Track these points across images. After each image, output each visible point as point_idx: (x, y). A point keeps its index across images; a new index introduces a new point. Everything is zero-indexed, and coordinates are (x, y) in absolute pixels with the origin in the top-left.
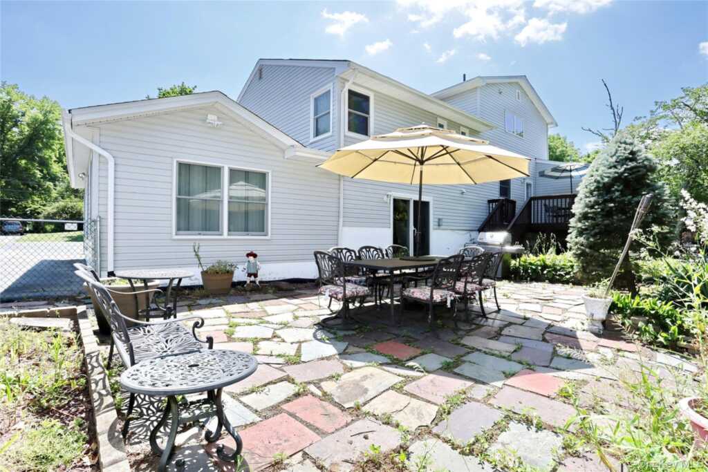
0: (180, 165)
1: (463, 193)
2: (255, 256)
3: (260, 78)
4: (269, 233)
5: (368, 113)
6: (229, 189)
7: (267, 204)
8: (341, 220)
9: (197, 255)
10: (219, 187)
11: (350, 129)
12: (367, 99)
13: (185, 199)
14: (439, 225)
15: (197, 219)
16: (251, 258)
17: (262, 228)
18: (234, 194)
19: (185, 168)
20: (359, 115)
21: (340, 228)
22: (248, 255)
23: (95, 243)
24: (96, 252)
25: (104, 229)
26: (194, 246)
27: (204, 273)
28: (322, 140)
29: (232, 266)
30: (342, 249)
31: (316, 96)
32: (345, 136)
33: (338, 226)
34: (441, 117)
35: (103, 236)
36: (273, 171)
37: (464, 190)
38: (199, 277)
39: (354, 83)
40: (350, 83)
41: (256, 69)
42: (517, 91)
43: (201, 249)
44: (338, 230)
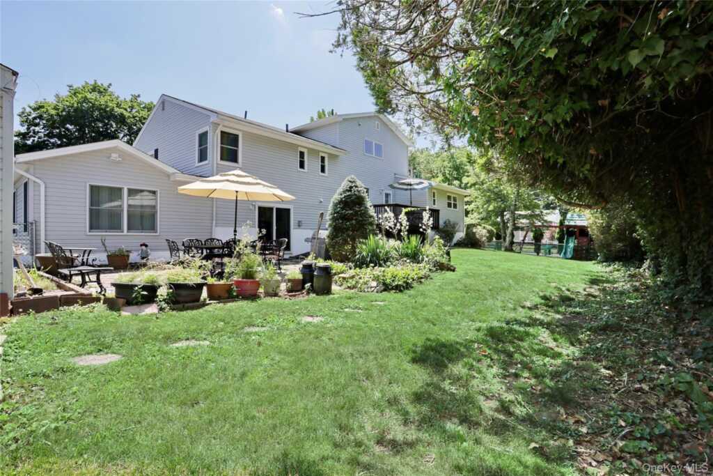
0: (92, 187)
1: (321, 202)
2: (146, 246)
3: (163, 109)
4: (158, 231)
5: (237, 147)
6: (128, 200)
7: (157, 212)
8: (214, 222)
9: (104, 245)
10: (121, 199)
11: (222, 159)
12: (236, 137)
13: (96, 209)
14: (299, 226)
15: (104, 221)
16: (144, 247)
17: (153, 228)
18: (131, 202)
19: (94, 189)
20: (231, 149)
21: (214, 227)
22: (141, 245)
23: (32, 237)
24: (33, 243)
25: (38, 228)
26: (102, 240)
27: (108, 256)
28: (202, 165)
29: (127, 251)
30: (214, 239)
31: (200, 133)
32: (217, 164)
33: (212, 226)
34: (301, 146)
35: (38, 233)
36: (161, 190)
37: (322, 200)
38: (106, 259)
39: (224, 126)
40: (221, 126)
41: (160, 101)
42: (377, 122)
43: (107, 241)
44: (211, 229)
